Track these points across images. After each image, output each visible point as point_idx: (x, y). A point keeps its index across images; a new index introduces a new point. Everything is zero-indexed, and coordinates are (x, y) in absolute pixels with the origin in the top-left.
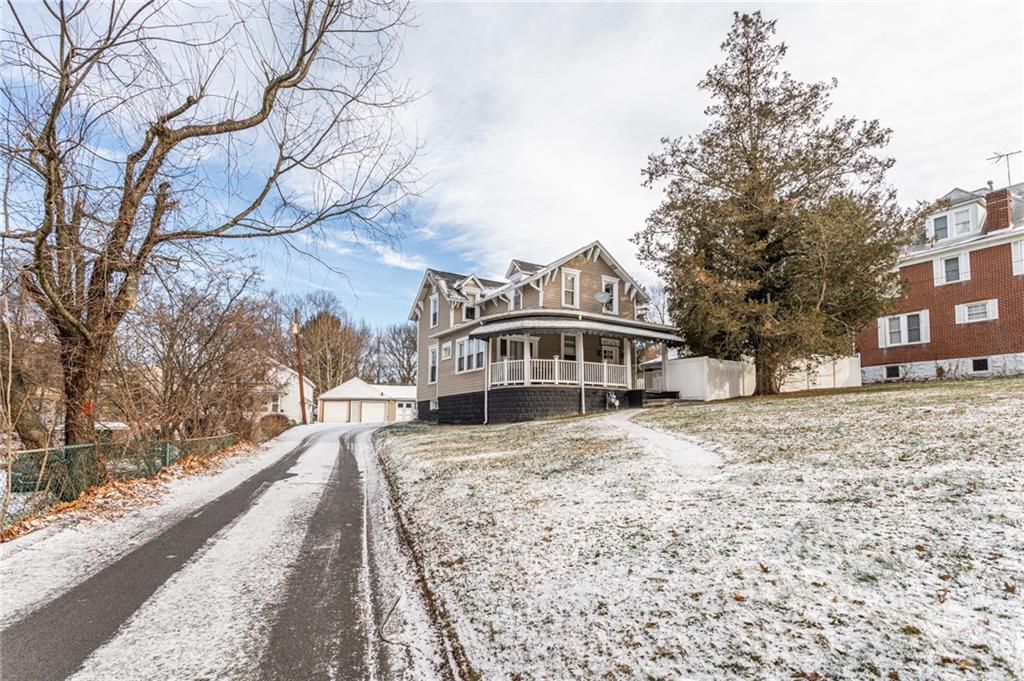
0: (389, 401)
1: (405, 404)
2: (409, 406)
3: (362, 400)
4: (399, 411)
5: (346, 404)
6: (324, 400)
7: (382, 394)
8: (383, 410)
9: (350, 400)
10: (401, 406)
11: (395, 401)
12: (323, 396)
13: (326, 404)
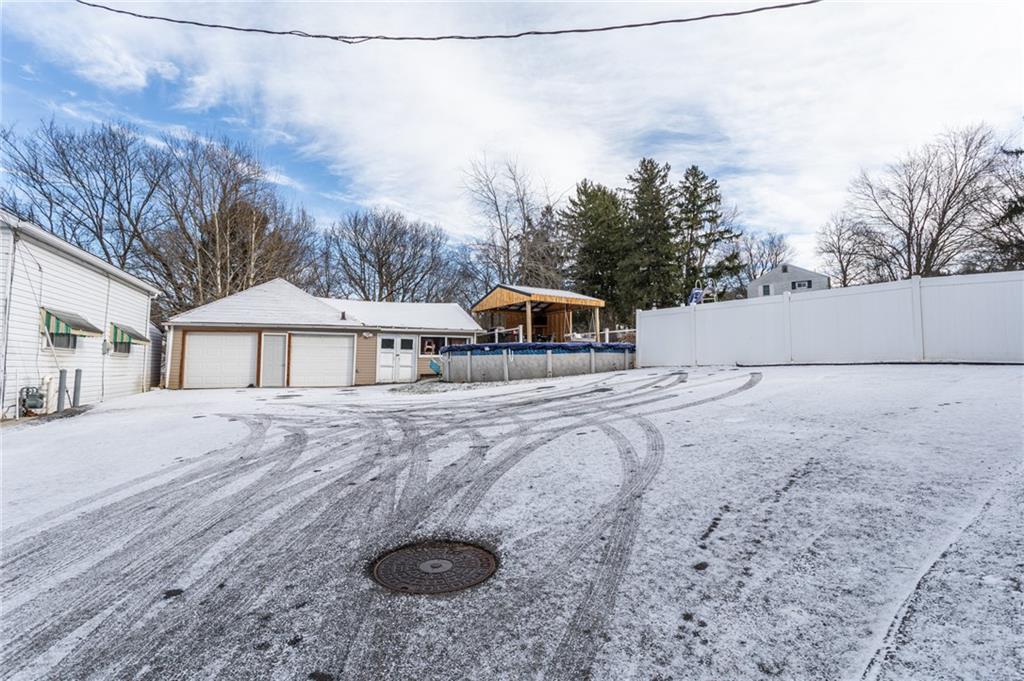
0: (360, 332)
1: (398, 341)
2: (407, 345)
3: (290, 331)
4: (384, 357)
5: (249, 341)
6: (185, 330)
7: (343, 317)
8: (346, 353)
9: (258, 330)
10: (388, 344)
11: (375, 332)
12: (183, 319)
13: (191, 339)
